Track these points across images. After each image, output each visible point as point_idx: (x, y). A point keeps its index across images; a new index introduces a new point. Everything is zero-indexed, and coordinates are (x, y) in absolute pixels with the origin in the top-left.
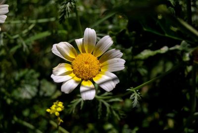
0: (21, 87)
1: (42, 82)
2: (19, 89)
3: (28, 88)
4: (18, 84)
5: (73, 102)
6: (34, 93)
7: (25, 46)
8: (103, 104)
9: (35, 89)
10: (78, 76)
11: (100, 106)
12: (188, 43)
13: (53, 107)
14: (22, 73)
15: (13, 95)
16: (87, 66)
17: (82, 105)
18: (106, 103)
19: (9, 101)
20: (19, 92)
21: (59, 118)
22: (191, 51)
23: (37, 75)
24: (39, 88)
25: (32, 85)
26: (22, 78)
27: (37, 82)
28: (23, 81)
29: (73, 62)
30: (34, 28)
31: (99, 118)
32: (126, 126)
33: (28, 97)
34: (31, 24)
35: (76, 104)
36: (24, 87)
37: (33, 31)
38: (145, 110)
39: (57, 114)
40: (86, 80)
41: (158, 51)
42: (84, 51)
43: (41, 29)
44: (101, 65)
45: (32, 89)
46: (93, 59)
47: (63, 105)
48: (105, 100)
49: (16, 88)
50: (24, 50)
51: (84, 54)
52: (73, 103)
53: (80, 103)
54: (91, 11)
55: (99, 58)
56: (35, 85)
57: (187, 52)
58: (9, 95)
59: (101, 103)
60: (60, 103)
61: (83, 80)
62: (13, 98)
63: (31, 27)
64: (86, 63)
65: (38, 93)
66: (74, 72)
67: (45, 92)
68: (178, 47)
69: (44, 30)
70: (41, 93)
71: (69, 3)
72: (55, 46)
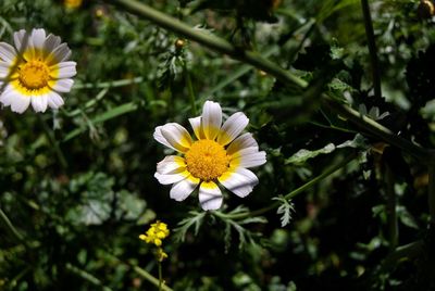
0: (82, 204)
1: (118, 195)
2: (79, 208)
3: (96, 206)
4: (76, 198)
5: (181, 223)
6: (105, 215)
7: (92, 129)
8: (233, 228)
9: (107, 207)
10: (194, 175)
11: (228, 230)
12: (365, 137)
13: (151, 232)
14: (82, 180)
15: (67, 219)
16: (209, 159)
17: (197, 227)
18: (238, 227)
19: (61, 230)
20: (79, 213)
21: (161, 251)
22: (370, 148)
23: (110, 182)
24: (114, 204)
25: (103, 201)
26: (83, 188)
27: (110, 195)
28: (86, 194)
29: (187, 155)
30: (105, 97)
31: (226, 252)
32: (276, 279)
33: (96, 221)
34: (101, 89)
35: (188, 226)
36: (88, 205)
37: (105, 102)
38: (312, 249)
39: (158, 242)
40: (208, 181)
41: (321, 151)
42: (203, 137)
43: (118, 98)
44: (230, 157)
45: (103, 208)
46: (218, 148)
47: (168, 228)
48: (236, 220)
49: (72, 206)
50: (91, 136)
51: (204, 141)
52: (182, 226)
53: (194, 225)
54: (206, 62)
55: (226, 147)
56: (107, 201)
57: (364, 150)
58: (61, 219)
59: (229, 226)
60: (162, 224)
61: (202, 181)
62: (68, 224)
63: (101, 95)
64: (207, 155)
65: (112, 215)
66: (188, 168)
67: (125, 213)
68: (349, 143)
69: (125, 100)
70: (118, 214)
71: (174, 58)
72: (158, 129)
